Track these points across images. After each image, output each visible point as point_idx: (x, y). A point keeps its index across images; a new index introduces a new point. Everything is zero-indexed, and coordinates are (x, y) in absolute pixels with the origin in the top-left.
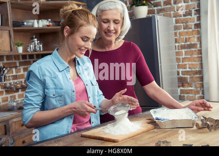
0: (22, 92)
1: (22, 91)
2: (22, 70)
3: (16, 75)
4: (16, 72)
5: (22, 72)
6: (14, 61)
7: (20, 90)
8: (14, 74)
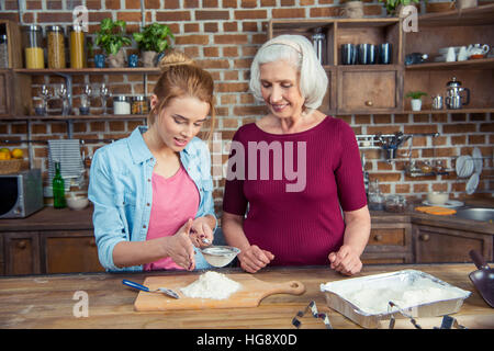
0: (444, 181)
1: (443, 179)
2: (449, 141)
3: (432, 150)
4: (434, 144)
5: (448, 144)
6: (430, 123)
7: (439, 177)
8: (429, 145)
